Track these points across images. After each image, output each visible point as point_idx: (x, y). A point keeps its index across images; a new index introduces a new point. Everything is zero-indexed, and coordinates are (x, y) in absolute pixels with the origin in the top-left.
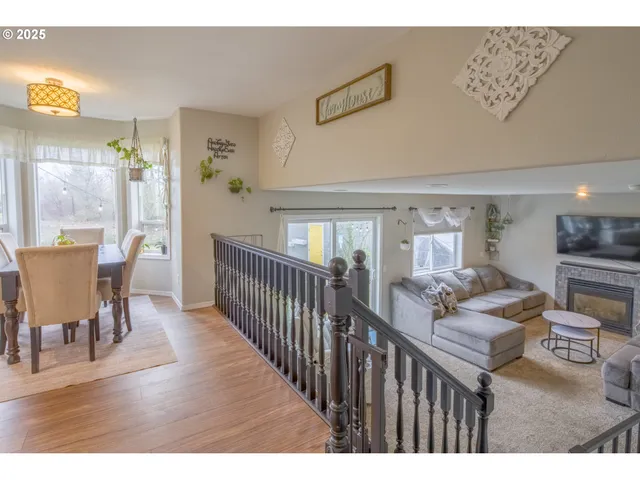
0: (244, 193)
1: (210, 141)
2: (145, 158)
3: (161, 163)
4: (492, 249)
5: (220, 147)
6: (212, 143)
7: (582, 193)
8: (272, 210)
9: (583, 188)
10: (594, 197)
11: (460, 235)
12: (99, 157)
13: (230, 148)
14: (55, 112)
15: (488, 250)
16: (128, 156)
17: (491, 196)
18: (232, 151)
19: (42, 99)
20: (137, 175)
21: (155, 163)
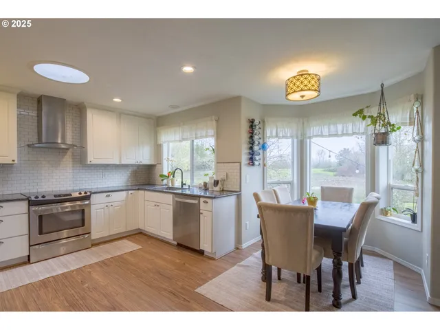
2: (393, 121)
3: (412, 123)
12: (350, 128)
14: (302, 96)
16: (374, 122)
20: (382, 139)
21: (404, 124)
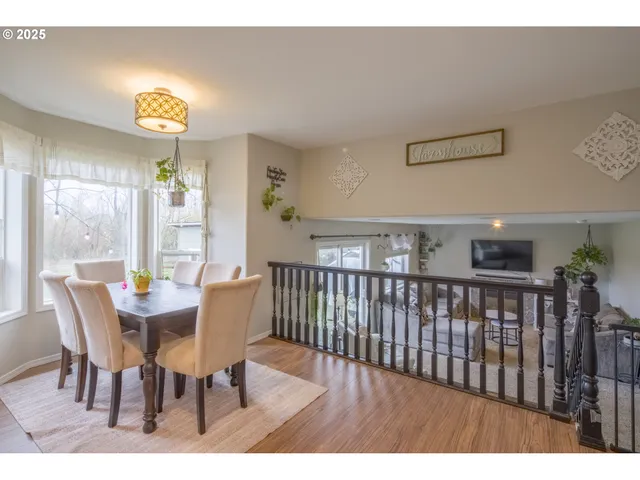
0: (294, 221)
1: (269, 170)
4: (423, 267)
5: (276, 175)
6: (271, 171)
7: (497, 224)
8: (312, 237)
9: (498, 221)
10: (507, 227)
11: (407, 257)
13: (282, 177)
14: (163, 127)
15: (420, 268)
17: (420, 226)
18: (283, 180)
19: (155, 110)
20: (179, 200)
